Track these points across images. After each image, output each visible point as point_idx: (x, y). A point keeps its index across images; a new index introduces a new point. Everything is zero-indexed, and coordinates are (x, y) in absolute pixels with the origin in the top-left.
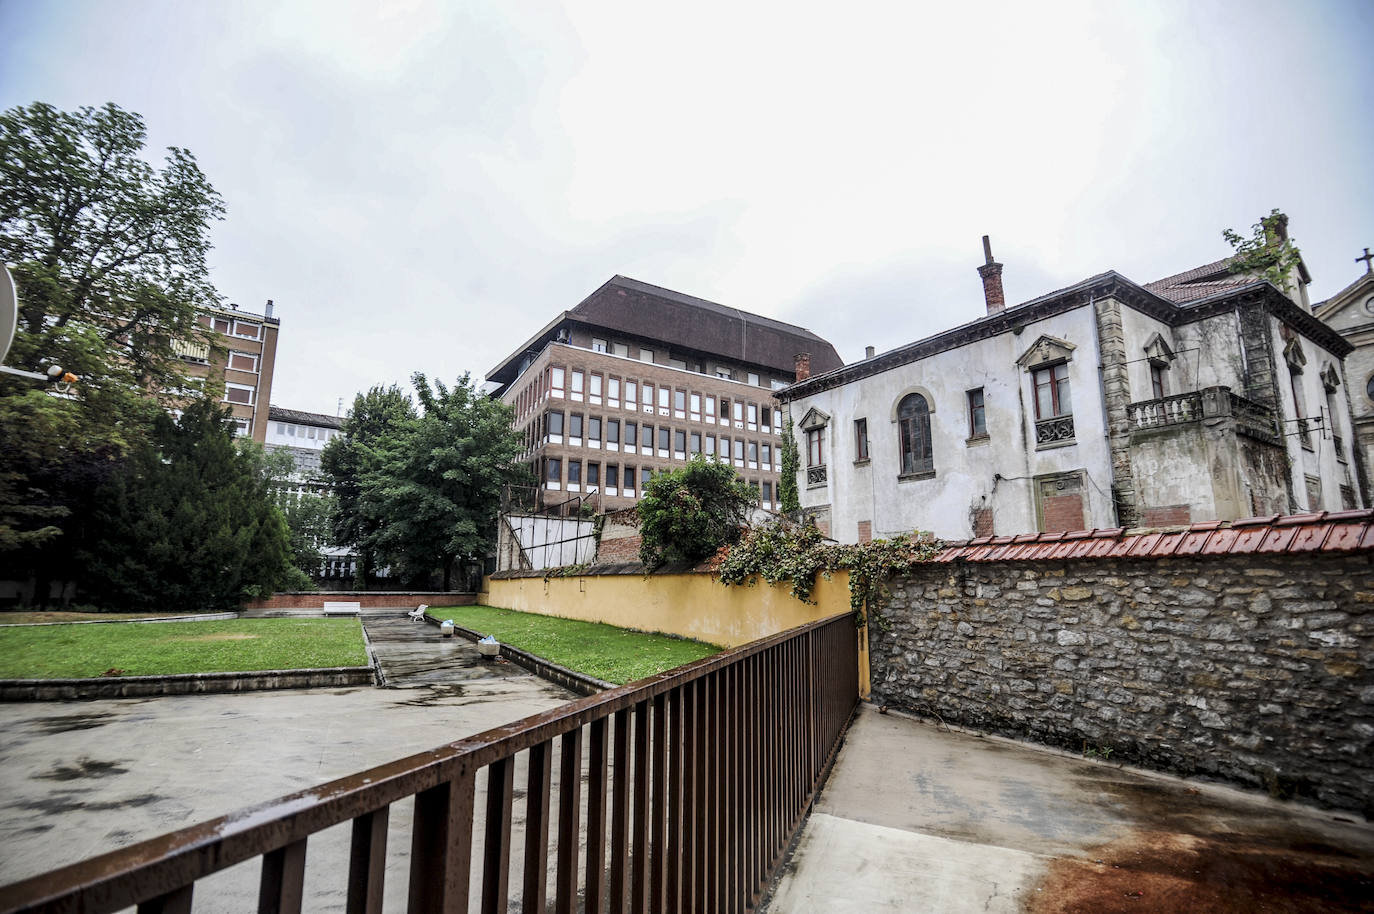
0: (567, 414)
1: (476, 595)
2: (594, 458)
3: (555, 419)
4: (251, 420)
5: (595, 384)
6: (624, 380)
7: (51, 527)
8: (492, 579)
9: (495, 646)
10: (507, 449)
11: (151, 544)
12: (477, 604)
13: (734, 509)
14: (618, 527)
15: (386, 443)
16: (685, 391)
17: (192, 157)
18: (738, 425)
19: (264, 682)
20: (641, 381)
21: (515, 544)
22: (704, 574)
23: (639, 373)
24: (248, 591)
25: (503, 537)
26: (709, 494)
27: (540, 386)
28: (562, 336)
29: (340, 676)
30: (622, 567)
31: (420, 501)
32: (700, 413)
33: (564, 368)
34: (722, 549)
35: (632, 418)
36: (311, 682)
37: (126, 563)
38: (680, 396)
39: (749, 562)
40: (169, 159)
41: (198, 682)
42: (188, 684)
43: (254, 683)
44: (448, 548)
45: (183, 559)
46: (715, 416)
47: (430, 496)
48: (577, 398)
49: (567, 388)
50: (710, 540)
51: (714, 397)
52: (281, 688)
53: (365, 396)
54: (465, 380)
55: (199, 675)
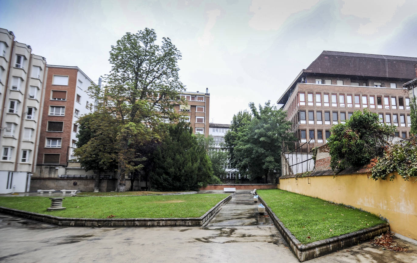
0: (307, 111)
1: (276, 185)
2: (320, 128)
3: (302, 115)
4: (204, 128)
5: (318, 97)
6: (330, 94)
7: (141, 165)
8: (280, 179)
9: (263, 209)
10: (283, 128)
11: (169, 169)
12: (277, 189)
13: (380, 138)
14: (323, 153)
15: (242, 130)
16: (359, 95)
17: (170, 40)
18: (387, 107)
19: (159, 223)
20: (338, 94)
21: (287, 165)
22: (363, 174)
23: (337, 90)
24: (199, 184)
25: (283, 162)
26: (364, 131)
27: (296, 101)
28: (303, 80)
29: (188, 222)
30: (325, 172)
31: (253, 150)
32: (367, 104)
33: (304, 93)
34: (373, 160)
35: (336, 110)
36: (177, 224)
37: (163, 176)
38: (357, 98)
39: (390, 166)
40: (163, 42)
41: (136, 222)
42: (133, 222)
43: (156, 223)
44: (264, 167)
45: (178, 174)
46: (375, 104)
47: (256, 148)
48: (311, 104)
49: (306, 101)
50: (366, 155)
51: (374, 96)
52: (166, 226)
53: (236, 115)
54: (268, 104)
55: (136, 219)
